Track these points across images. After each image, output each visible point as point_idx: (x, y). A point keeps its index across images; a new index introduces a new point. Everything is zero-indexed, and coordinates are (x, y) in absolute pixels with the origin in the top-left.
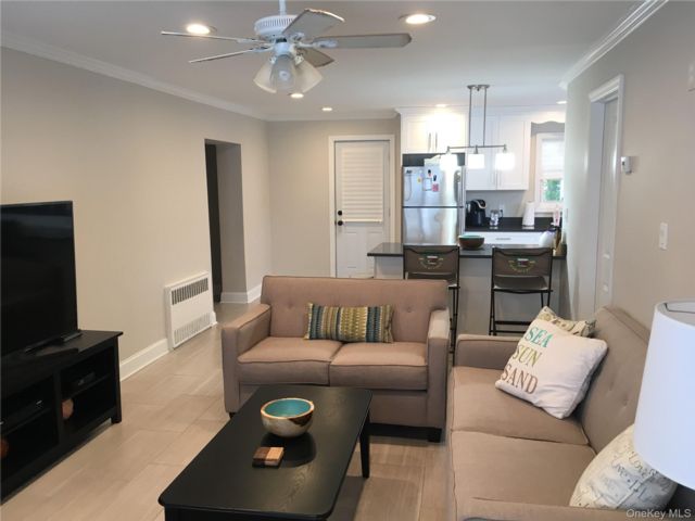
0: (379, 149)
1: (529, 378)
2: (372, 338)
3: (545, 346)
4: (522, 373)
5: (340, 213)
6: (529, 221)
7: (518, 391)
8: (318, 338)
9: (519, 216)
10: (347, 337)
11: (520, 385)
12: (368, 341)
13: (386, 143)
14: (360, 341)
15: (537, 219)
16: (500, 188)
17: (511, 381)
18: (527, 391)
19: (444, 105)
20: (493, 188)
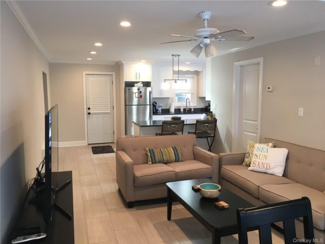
0: (108, 79)
1: (266, 165)
2: (177, 160)
3: (267, 152)
4: (262, 163)
5: (89, 109)
6: (172, 110)
7: (262, 170)
8: (155, 163)
9: (168, 108)
10: (167, 161)
11: (262, 167)
12: (175, 162)
13: (111, 76)
14: (172, 162)
15: (175, 109)
16: (162, 97)
17: (258, 167)
18: (266, 169)
19: (144, 61)
20: (160, 97)
